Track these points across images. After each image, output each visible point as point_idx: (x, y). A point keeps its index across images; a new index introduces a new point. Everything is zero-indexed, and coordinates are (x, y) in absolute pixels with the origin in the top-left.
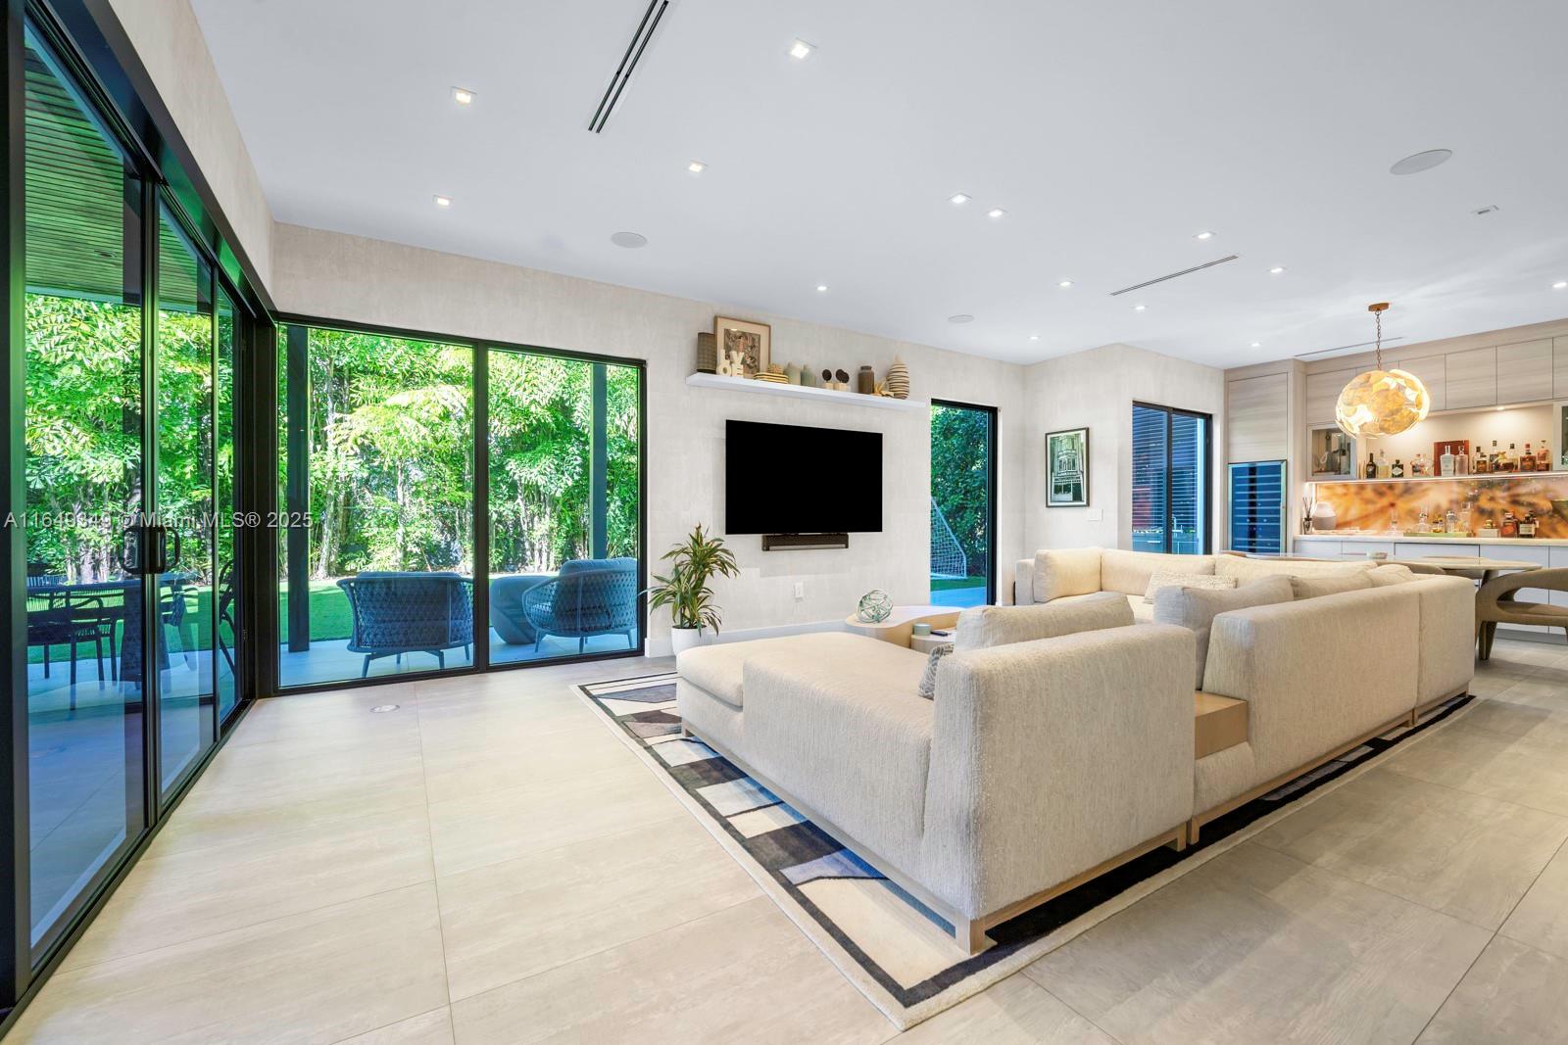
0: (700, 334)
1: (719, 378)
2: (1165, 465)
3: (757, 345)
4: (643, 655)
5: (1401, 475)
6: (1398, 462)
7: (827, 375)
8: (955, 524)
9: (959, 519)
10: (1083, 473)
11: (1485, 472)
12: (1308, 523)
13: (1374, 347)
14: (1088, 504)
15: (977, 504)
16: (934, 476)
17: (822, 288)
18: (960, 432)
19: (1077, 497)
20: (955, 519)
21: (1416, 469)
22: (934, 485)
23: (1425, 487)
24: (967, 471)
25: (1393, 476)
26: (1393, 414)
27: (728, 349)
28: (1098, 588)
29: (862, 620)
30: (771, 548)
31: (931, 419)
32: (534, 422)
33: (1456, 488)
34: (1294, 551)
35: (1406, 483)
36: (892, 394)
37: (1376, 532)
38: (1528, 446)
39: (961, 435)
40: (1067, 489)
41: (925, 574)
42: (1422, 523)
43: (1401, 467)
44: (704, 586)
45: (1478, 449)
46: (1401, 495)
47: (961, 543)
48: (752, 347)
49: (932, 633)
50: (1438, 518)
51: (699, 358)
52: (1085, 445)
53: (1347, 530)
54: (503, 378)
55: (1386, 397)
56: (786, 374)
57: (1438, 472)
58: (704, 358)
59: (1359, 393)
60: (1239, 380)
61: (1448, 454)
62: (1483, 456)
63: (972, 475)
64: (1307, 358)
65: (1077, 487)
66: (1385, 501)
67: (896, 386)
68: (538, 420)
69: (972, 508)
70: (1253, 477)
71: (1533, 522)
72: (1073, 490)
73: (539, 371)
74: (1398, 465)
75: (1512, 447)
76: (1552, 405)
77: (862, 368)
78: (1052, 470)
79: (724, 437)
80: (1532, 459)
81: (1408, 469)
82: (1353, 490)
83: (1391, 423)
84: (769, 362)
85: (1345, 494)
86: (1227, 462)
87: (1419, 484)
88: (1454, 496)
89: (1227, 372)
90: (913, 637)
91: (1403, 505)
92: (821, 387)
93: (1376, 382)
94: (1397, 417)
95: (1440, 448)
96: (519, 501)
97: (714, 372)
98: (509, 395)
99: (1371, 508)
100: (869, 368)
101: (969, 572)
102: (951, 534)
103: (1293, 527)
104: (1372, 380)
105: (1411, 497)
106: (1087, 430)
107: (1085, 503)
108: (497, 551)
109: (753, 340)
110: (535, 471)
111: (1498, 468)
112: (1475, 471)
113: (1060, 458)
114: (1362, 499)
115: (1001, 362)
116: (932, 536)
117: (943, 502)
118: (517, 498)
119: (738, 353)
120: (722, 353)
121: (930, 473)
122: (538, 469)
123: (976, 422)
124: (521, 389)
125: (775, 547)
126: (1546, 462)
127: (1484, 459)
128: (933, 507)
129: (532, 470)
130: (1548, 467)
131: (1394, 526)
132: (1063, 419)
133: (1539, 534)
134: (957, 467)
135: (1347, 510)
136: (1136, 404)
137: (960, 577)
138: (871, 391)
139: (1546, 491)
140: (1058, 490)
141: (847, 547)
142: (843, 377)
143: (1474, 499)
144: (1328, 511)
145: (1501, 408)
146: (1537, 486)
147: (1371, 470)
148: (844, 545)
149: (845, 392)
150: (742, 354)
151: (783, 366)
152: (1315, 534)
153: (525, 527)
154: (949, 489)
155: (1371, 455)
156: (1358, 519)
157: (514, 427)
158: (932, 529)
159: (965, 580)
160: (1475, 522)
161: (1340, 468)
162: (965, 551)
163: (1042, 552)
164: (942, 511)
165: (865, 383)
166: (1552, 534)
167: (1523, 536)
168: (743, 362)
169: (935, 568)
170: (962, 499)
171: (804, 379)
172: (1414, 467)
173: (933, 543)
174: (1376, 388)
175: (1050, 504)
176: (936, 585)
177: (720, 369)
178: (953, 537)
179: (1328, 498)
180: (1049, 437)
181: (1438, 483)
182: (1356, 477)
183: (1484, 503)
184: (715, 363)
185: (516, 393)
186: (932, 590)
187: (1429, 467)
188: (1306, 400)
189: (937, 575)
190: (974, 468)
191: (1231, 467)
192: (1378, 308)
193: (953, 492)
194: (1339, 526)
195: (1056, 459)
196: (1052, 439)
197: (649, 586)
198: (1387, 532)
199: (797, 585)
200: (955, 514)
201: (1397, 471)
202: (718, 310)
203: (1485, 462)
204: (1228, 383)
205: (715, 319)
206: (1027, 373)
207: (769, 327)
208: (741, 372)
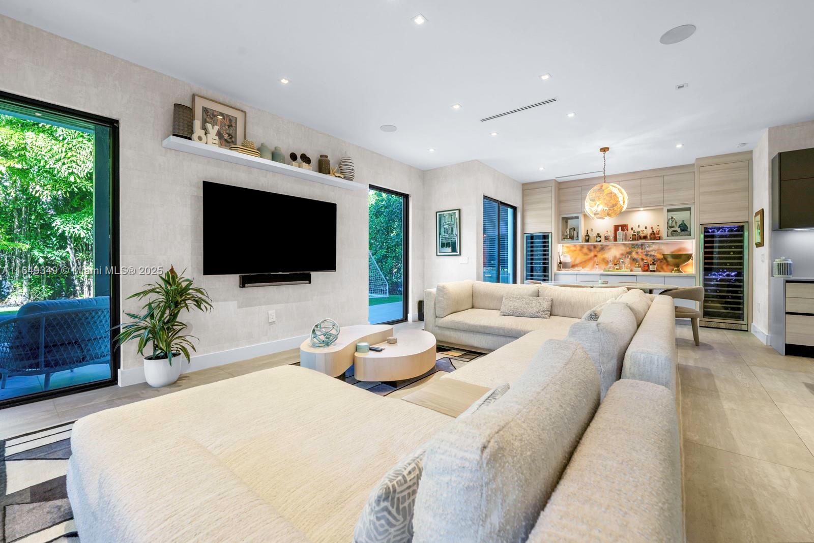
0: (175, 105)
1: (194, 144)
2: (497, 234)
3: (234, 125)
4: (117, 384)
5: (600, 241)
6: (598, 234)
7: (293, 157)
8: (382, 266)
9: (384, 263)
10: (457, 235)
11: (635, 240)
12: (562, 265)
13: (602, 174)
14: (460, 254)
15: (394, 255)
16: (371, 239)
17: (285, 81)
18: (384, 214)
19: (454, 250)
20: (382, 263)
21: (607, 238)
22: (371, 244)
23: (609, 247)
24: (388, 236)
25: (597, 241)
26: (613, 207)
27: (204, 122)
28: (471, 306)
29: (314, 346)
30: (246, 285)
31: (369, 206)
32: (76, 190)
33: (623, 248)
34: (555, 280)
35: (602, 245)
36: (342, 176)
37: (589, 269)
38: (652, 228)
39: (385, 216)
40: (448, 245)
41: (366, 295)
42: (610, 265)
43: (600, 237)
44: (177, 320)
45: (632, 229)
46: (599, 251)
47: (385, 276)
48: (230, 126)
49: (370, 349)
50: (617, 262)
51: (174, 125)
52: (458, 219)
53: (576, 269)
54: (43, 153)
55: (611, 197)
56: (260, 151)
57: (615, 239)
58: (179, 125)
59: (598, 194)
60: (528, 188)
61: (620, 231)
62: (634, 232)
63: (391, 239)
64: (560, 180)
65: (454, 243)
66: (592, 254)
67: (346, 172)
68: (80, 189)
69: (391, 257)
70: (532, 241)
71: (655, 264)
72: (451, 245)
73: (78, 151)
74: (599, 236)
75: (646, 228)
76: (663, 209)
77: (321, 156)
78: (440, 234)
79: (202, 195)
80: (654, 234)
81: (603, 238)
82: (578, 248)
83: (612, 211)
84: (245, 138)
85: (575, 251)
86: (523, 233)
87: (607, 246)
88: (621, 252)
89: (524, 185)
90: (357, 354)
91: (600, 256)
92: (289, 164)
93: (605, 189)
94: (615, 208)
95: (616, 228)
96: (68, 249)
97: (190, 139)
98: (47, 166)
99: (587, 257)
100: (327, 157)
101: (390, 294)
102: (380, 271)
103: (553, 267)
104: (603, 188)
105: (604, 252)
106: (460, 210)
107: (458, 253)
108: (46, 288)
109: (230, 121)
110: (78, 227)
111: (640, 238)
112: (631, 239)
113: (445, 227)
114: (583, 253)
115: (411, 166)
116: (370, 273)
117: (375, 253)
118: (67, 247)
119: (213, 126)
120: (197, 124)
121: (368, 237)
122: (81, 225)
123: (393, 209)
124: (60, 163)
125: (249, 285)
126: (659, 236)
127: (635, 234)
128: (370, 256)
129: (75, 226)
130: (660, 238)
131: (597, 267)
132: (447, 204)
133: (657, 271)
134: (383, 234)
135: (576, 258)
136: (485, 197)
137: (386, 296)
138: (328, 172)
139: (658, 250)
140: (443, 245)
141: (310, 283)
142: (306, 159)
143: (630, 253)
144: (567, 259)
145: (642, 209)
146: (654, 247)
147: (587, 238)
148: (308, 282)
149: (307, 171)
150: (217, 128)
151: (257, 145)
152: (564, 271)
153: (73, 269)
154: (379, 246)
155: (587, 230)
156: (581, 263)
157: (55, 192)
158: (370, 268)
159: (388, 298)
160: (631, 264)
161: (573, 237)
162: (387, 281)
163: (441, 284)
164: (375, 258)
165: (323, 166)
166: (661, 270)
167: (651, 271)
168: (219, 134)
169: (371, 291)
170: (386, 252)
171: (275, 156)
172: (605, 237)
173: (370, 277)
174: (606, 192)
175: (438, 254)
176: (372, 302)
177: (195, 136)
178: (381, 273)
179: (568, 252)
180: (438, 214)
181: (615, 245)
182: (581, 242)
183: (634, 255)
184: (192, 132)
185: (55, 166)
186: (369, 305)
187: (612, 237)
188: (559, 202)
189: (372, 295)
190: (392, 235)
191: (525, 235)
192: (604, 150)
193: (381, 248)
194: (573, 266)
195: (442, 228)
196: (439, 215)
197: (121, 323)
198: (594, 269)
199: (270, 312)
200: (382, 260)
201: (599, 239)
202: (196, 90)
203: (635, 235)
204: (523, 190)
205: (194, 96)
206: (426, 175)
207: (245, 113)
208: (216, 142)
